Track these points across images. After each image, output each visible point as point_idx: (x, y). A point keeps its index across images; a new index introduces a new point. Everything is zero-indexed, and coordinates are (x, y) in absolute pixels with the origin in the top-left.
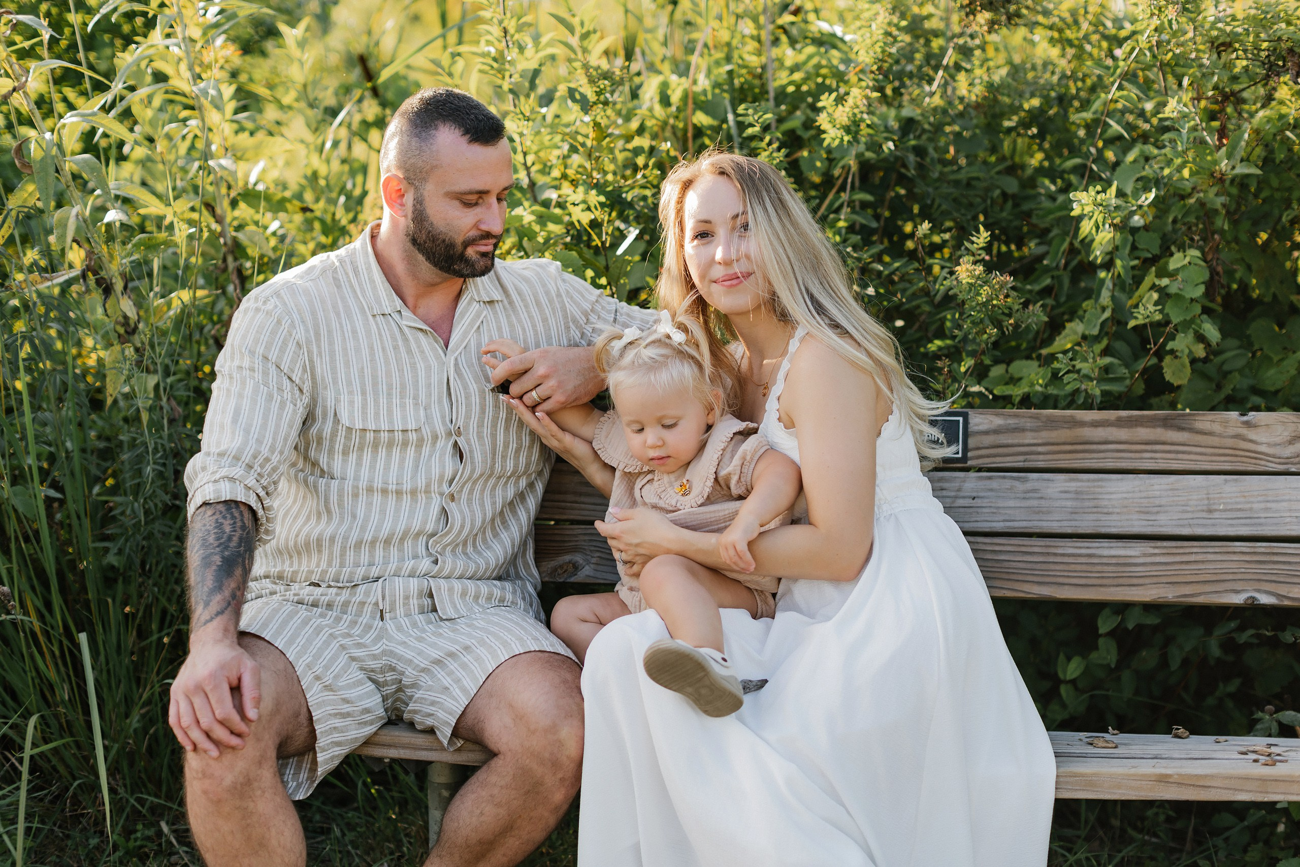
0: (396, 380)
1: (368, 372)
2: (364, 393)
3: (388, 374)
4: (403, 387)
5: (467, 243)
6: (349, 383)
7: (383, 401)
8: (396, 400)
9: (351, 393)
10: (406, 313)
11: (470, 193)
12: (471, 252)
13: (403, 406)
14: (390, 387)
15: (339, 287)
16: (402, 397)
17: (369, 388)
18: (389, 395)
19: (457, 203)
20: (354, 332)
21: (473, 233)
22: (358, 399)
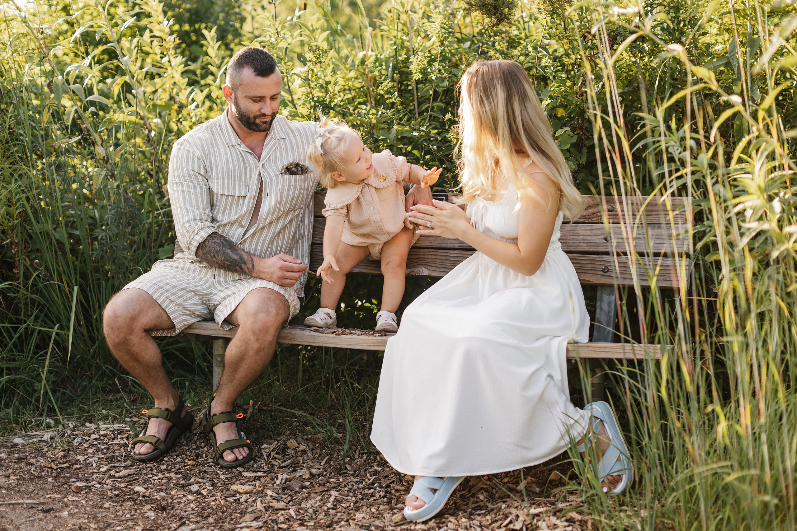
0: (237, 174)
1: (225, 170)
2: (223, 179)
3: (234, 171)
4: (240, 177)
5: (256, 117)
6: (217, 174)
7: (231, 183)
8: (237, 183)
9: (218, 178)
10: (242, 145)
11: (255, 97)
12: (258, 121)
13: (240, 186)
14: (235, 176)
15: (213, 134)
16: (240, 181)
17: (225, 177)
18: (234, 180)
19: (250, 101)
20: (220, 153)
21: (258, 113)
22: (220, 181)
